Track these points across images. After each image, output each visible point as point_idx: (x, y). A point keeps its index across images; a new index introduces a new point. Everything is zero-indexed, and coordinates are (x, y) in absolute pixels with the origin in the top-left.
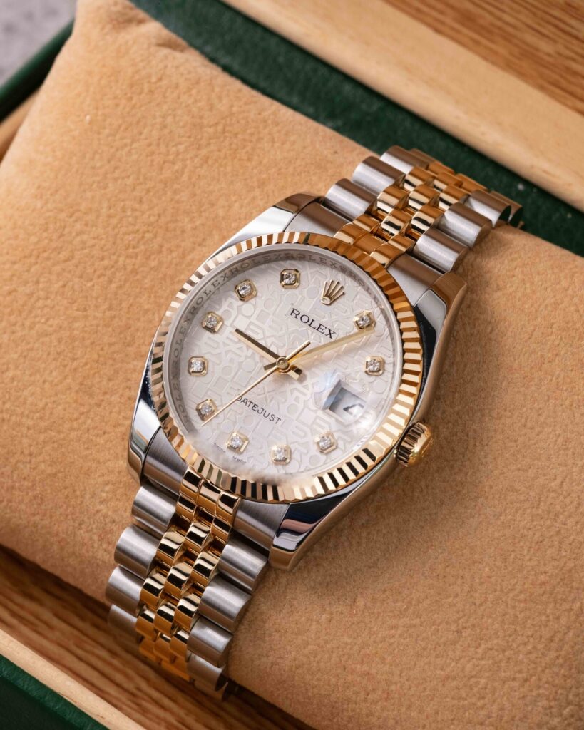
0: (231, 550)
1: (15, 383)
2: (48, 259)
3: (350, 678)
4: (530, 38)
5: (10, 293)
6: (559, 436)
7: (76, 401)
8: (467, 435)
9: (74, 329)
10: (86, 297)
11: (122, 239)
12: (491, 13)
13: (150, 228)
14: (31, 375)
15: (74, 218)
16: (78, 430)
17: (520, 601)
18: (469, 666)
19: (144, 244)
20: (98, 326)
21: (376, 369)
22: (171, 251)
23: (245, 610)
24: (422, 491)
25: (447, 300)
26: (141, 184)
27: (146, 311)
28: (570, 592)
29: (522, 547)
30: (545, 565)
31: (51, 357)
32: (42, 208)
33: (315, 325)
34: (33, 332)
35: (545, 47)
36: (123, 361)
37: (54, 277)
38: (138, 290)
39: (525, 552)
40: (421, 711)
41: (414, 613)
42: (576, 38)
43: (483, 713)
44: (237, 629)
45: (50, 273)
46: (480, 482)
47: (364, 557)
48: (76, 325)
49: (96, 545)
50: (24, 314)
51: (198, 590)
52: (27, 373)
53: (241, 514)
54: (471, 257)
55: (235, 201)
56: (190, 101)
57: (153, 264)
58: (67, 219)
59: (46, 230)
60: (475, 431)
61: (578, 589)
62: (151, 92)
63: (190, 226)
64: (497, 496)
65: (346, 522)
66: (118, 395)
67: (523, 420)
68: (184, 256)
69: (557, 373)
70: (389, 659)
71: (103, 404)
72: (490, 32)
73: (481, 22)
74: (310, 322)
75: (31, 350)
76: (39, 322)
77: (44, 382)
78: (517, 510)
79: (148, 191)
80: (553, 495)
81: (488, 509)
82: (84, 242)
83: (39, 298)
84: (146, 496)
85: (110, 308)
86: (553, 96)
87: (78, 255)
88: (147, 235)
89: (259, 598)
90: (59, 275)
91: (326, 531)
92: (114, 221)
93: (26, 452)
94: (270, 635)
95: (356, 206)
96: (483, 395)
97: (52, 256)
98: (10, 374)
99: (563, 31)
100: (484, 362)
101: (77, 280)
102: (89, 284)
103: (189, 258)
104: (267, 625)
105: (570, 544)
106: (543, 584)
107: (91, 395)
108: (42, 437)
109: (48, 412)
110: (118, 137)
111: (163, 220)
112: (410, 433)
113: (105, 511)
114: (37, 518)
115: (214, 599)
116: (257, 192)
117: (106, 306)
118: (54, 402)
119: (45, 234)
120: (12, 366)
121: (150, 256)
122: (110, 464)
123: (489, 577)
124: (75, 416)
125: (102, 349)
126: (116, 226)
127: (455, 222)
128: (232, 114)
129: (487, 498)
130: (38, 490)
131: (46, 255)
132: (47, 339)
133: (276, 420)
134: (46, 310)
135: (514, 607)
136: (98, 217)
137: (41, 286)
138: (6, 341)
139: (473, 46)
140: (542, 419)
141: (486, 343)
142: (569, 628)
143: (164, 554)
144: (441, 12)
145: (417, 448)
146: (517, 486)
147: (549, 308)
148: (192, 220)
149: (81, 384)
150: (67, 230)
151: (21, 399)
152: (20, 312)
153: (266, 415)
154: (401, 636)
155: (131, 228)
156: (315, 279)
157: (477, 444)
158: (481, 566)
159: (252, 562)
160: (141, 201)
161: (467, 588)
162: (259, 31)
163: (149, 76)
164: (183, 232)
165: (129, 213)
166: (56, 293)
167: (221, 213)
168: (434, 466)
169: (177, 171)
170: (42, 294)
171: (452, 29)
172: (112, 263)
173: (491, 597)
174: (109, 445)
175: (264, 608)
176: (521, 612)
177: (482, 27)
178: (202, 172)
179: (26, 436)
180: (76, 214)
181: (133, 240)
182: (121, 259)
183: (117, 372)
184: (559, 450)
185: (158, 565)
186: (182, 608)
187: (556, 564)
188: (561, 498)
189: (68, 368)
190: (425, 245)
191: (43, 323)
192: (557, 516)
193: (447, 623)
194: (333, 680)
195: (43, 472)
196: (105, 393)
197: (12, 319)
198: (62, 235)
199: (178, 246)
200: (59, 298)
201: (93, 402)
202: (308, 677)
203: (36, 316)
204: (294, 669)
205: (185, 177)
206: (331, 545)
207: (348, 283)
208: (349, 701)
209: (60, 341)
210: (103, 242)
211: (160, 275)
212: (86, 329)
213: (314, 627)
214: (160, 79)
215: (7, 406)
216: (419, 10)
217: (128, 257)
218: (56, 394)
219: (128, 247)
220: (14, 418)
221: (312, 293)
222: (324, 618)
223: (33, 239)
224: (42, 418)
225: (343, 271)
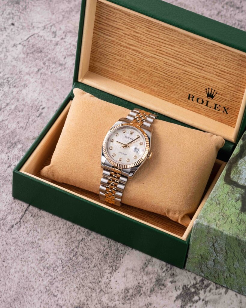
0: (121, 178)
1: (78, 157)
3: (144, 196)
4: (152, 87)
5: (74, 142)
7: (89, 158)
10: (87, 141)
12: (145, 84)
13: (96, 127)
14: (80, 155)
17: (171, 178)
18: (164, 190)
20: (90, 145)
21: (141, 144)
22: (101, 131)
23: (125, 188)
25: (150, 131)
26: (93, 120)
27: (98, 141)
28: (178, 175)
29: (169, 170)
31: (83, 152)
32: (77, 127)
34: (79, 148)
35: (155, 89)
36: (96, 150)
40: (157, 199)
41: (153, 183)
42: (161, 86)
43: (168, 197)
44: (123, 192)
45: (80, 137)
48: (87, 145)
49: (96, 182)
51: (116, 186)
53: (122, 172)
54: (152, 124)
56: (99, 105)
57: (98, 133)
58: (81, 128)
59: (78, 130)
61: (180, 175)
62: (92, 105)
64: (164, 162)
65: (139, 171)
67: (166, 149)
68: (103, 131)
70: (150, 191)
72: (145, 87)
73: (143, 86)
74: (129, 138)
75: (79, 151)
76: (80, 146)
77: (83, 156)
78: (168, 164)
79: (95, 121)
80: (173, 161)
81: (163, 164)
82: (85, 131)
84: (105, 172)
85: (92, 142)
86: (157, 97)
87: (85, 134)
88: (96, 129)
89: (127, 186)
90: (82, 138)
91: (136, 173)
92: (90, 127)
93: (82, 168)
95: (132, 119)
97: (80, 134)
98: (76, 156)
99: (158, 85)
101: (85, 138)
102: (88, 138)
103: (104, 131)
105: (177, 168)
106: (174, 175)
107: (91, 157)
108: (84, 165)
110: (88, 113)
111: (98, 126)
112: (149, 153)
113: (97, 176)
114: (85, 179)
115: (119, 187)
116: (114, 119)
120: (77, 154)
122: (97, 168)
123: (165, 175)
124: (89, 161)
125: (92, 149)
127: (149, 119)
128: (107, 106)
130: (85, 174)
132: (82, 149)
133: (126, 155)
134: (81, 144)
136: (87, 127)
138: (75, 150)
139: (142, 90)
140: (169, 149)
142: (179, 181)
143: (109, 181)
144: (136, 85)
145: (150, 156)
146: (167, 160)
149: (89, 155)
150: (82, 130)
151: (79, 159)
152: (76, 145)
153: (124, 154)
154: (152, 187)
155: (93, 128)
156: (128, 131)
158: (163, 174)
159: (125, 180)
161: (161, 178)
162: (103, 93)
163: (91, 102)
165: (92, 125)
167: (108, 123)
168: (153, 159)
169: (99, 117)
170: (80, 141)
171: (138, 88)
173: (166, 179)
174: (96, 165)
175: (127, 187)
176: (171, 180)
177: (144, 87)
178: (104, 117)
179: (81, 165)
180: (83, 127)
182: (92, 133)
184: (173, 153)
185: (108, 183)
186: (114, 190)
187: (175, 171)
189: (87, 153)
190: (145, 123)
192: (174, 164)
193: (159, 184)
194: (141, 197)
195: (85, 171)
197: (75, 146)
198: (81, 131)
200: (83, 141)
201: (92, 158)
202: (137, 197)
205: (101, 118)
206: (137, 175)
207: (134, 131)
208: (145, 200)
209: (84, 149)
210: (89, 131)
213: (137, 189)
214: (93, 102)
216: (131, 85)
217: (93, 133)
218: (85, 158)
219: (93, 131)
220: (78, 163)
221: (128, 133)
222: (138, 187)
223: (76, 132)
224: (84, 162)
225: (133, 129)
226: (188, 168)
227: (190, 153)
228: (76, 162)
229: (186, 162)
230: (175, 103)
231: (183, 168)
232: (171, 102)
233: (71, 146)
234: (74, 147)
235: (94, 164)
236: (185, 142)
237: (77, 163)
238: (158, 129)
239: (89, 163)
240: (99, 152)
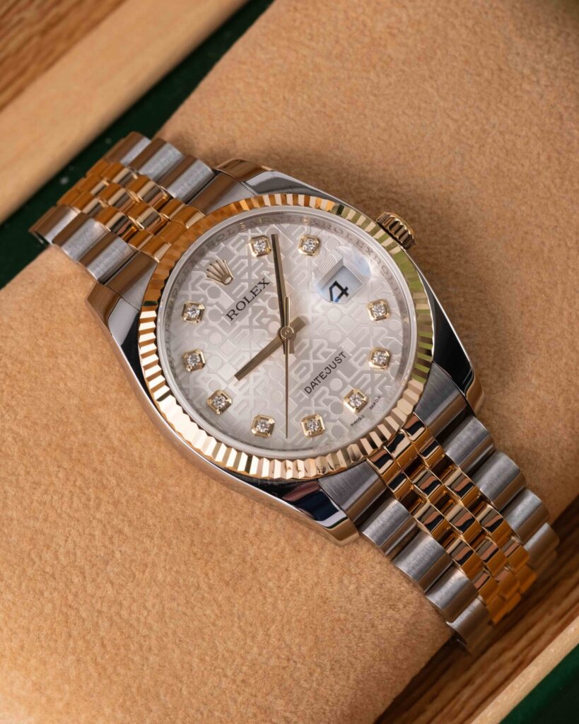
1: (207, 658)
2: (76, 595)
5: (103, 646)
6: (404, 113)
7: (245, 594)
8: (382, 198)
9: (164, 581)
10: (132, 561)
11: (77, 511)
13: (72, 478)
14: (203, 639)
15: (37, 560)
16: (276, 599)
17: (562, 184)
19: (88, 489)
20: (167, 554)
24: (430, 255)
26: (17, 480)
27: (165, 499)
28: (562, 136)
29: (509, 170)
30: (531, 153)
31: (189, 612)
32: (13, 593)
33: (250, 296)
34: (155, 626)
36: (214, 534)
37: (99, 593)
38: (139, 504)
39: (514, 168)
41: (551, 288)
44: (524, 478)
45: (93, 596)
46: (434, 196)
47: (484, 325)
48: (160, 577)
49: (397, 616)
50: (133, 633)
52: (200, 641)
53: (429, 421)
55: (66, 385)
57: (113, 482)
58: (36, 567)
60: (380, 190)
61: (561, 128)
63: (80, 436)
64: (452, 182)
66: (250, 547)
67: (380, 142)
68: (114, 450)
69: (338, 102)
71: (256, 564)
74: (245, 302)
75: (174, 633)
76: (146, 618)
77: (214, 624)
78: (471, 167)
79: (29, 473)
80: (462, 130)
81: (463, 193)
82: (68, 553)
83: (118, 614)
84: (374, 529)
85: (151, 538)
87: (80, 562)
88: (79, 483)
89: (505, 441)
90: (98, 587)
92: (53, 517)
93: (285, 663)
94: (536, 445)
95: (121, 250)
96: (344, 175)
97: (74, 590)
100: (310, 168)
101: (109, 568)
102: (118, 555)
103: (116, 443)
104: (527, 446)
105: (515, 125)
106: (549, 158)
107: (242, 576)
108: (273, 641)
109: (249, 629)
111: (65, 465)
113: (368, 591)
116: (62, 361)
117: (147, 542)
118: (239, 618)
119: (46, 594)
120: (187, 658)
121: (103, 485)
123: (532, 207)
124: (261, 598)
125: (195, 554)
126: (60, 516)
129: (451, 192)
130: (326, 661)
131: (70, 597)
132: (168, 613)
133: (341, 357)
134: (134, 608)
135: (567, 192)
136: (42, 533)
137: (105, 609)
138: (157, 659)
140: (383, 125)
141: (291, 162)
146: (445, 162)
147: (266, 99)
148: (75, 433)
149: (227, 584)
150: (48, 569)
151: (227, 655)
152: (129, 637)
153: (334, 366)
154: (570, 306)
155: (66, 499)
156: (201, 287)
157: (394, 190)
158: (519, 213)
160: (38, 484)
161: (537, 232)
164: (85, 445)
165: (47, 498)
166: (118, 593)
169: (14, 439)
170: (114, 609)
172: (100, 526)
173: (552, 210)
174: (301, 568)
176: (572, 185)
178: (22, 413)
179: (268, 659)
180: (33, 556)
181: (80, 499)
182: (98, 516)
183: (224, 543)
184: (419, 115)
187: (532, 142)
188: (467, 123)
189: (206, 595)
191: (148, 615)
192: (484, 131)
193: (568, 258)
195: (311, 650)
196: (244, 561)
197: (134, 647)
198: (53, 576)
199: (101, 452)
200: (124, 591)
203: (138, 620)
204: (573, 432)
205: (23, 432)
207: (213, 255)
209: (173, 599)
210: (73, 532)
211: (129, 478)
212: (167, 567)
213: (541, 393)
215: (229, 673)
217: (98, 507)
218: (232, 614)
219: (86, 506)
220: (244, 669)
221: (214, 293)
222: (534, 381)
223: (48, 608)
224: (253, 637)
225: (200, 253)
226: (534, 71)
227: (454, 27)
228: (234, 681)
229: (501, 70)
230: (50, 59)
231: (528, 92)
232: (33, 79)
233: (121, 671)
234: (137, 658)
235: (294, 575)
236: (380, 26)
237: (240, 677)
238: (234, 142)
239: (274, 606)
240: (233, 524)
